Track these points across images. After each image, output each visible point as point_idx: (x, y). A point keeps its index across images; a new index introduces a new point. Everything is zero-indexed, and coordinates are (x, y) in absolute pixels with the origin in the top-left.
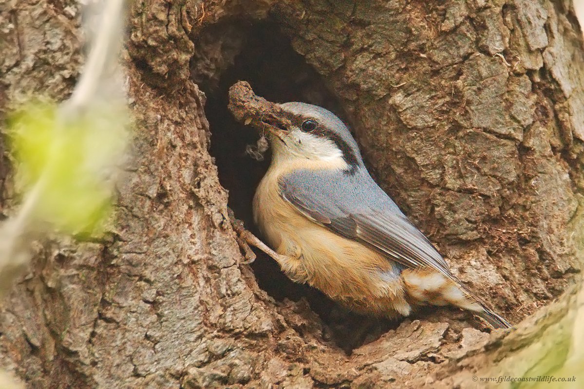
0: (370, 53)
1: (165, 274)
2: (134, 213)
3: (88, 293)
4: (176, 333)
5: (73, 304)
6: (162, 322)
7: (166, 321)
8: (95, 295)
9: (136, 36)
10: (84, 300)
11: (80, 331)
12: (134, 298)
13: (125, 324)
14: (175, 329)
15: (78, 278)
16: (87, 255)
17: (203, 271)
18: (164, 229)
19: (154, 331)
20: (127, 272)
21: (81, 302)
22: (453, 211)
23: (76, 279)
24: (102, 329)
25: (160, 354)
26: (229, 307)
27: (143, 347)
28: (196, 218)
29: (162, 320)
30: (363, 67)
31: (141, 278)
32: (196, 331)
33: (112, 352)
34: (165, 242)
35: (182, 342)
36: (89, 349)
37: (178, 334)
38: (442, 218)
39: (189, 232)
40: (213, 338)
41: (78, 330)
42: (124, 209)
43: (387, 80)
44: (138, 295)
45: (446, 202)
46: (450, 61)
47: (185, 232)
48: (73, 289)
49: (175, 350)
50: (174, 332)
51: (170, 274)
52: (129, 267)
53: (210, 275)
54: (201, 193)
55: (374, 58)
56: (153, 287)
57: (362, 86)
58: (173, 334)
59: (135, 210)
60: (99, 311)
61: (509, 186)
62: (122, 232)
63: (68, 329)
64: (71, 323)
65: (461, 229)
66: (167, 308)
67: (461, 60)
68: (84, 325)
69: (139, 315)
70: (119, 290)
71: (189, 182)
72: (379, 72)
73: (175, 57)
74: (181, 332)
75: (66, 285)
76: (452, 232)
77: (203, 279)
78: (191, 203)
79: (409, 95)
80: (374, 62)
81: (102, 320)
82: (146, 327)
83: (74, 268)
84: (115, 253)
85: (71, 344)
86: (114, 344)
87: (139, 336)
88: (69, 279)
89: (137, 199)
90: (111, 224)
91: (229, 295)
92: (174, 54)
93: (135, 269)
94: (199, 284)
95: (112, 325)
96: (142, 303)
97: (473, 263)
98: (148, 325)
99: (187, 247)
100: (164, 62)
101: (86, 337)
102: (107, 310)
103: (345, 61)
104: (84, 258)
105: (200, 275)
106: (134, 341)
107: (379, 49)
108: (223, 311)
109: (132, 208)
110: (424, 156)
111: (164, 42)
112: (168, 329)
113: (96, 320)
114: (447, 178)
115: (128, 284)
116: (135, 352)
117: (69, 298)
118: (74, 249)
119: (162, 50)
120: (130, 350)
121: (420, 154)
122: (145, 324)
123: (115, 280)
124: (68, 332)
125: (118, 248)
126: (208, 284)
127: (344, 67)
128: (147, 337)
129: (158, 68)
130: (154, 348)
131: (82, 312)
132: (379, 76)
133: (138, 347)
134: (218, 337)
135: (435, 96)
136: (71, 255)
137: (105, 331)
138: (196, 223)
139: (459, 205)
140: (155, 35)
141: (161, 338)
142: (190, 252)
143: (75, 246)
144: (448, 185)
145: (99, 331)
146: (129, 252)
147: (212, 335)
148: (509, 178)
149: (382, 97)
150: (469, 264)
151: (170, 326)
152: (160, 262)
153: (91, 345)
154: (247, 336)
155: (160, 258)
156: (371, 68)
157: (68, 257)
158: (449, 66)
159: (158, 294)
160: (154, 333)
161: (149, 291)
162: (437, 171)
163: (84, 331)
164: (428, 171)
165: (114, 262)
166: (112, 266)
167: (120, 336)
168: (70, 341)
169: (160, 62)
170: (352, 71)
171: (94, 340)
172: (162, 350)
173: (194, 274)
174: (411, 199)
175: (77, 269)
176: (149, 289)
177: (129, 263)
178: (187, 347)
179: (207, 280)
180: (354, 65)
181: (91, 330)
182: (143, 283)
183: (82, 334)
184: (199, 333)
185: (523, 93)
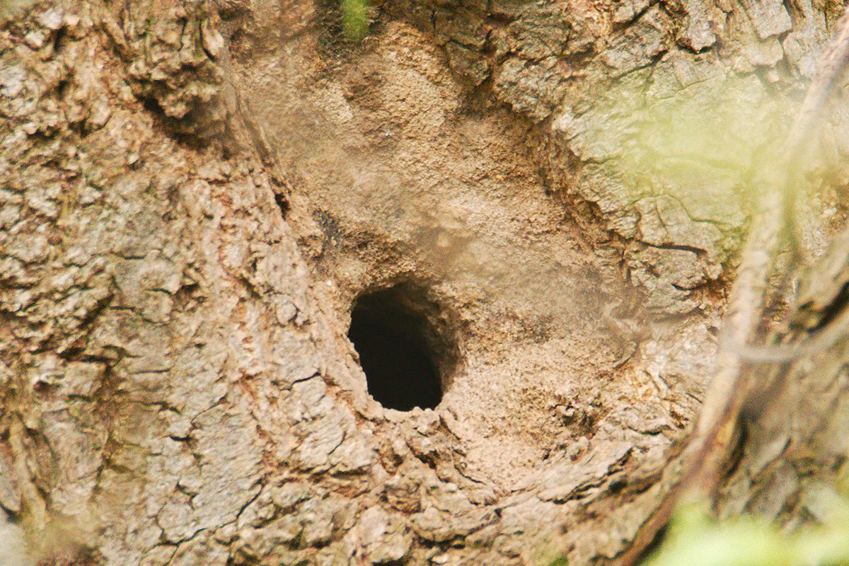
0: (521, 59)
1: (201, 397)
2: (146, 317)
3: (85, 433)
4: (223, 479)
5: (63, 450)
6: (202, 466)
7: (207, 464)
8: (96, 435)
9: (137, 68)
10: (79, 444)
11: (77, 487)
12: (156, 435)
13: (145, 473)
14: (221, 474)
15: (69, 414)
16: (79, 380)
17: (265, 389)
18: (196, 335)
19: (190, 479)
20: (140, 399)
21: (75, 446)
22: (655, 274)
23: (65, 415)
24: (110, 482)
25: (200, 510)
26: (307, 436)
27: (174, 503)
28: (253, 314)
29: (201, 463)
30: (513, 79)
31: (165, 406)
32: (253, 475)
33: (126, 513)
34: (199, 352)
35: (232, 492)
36: (92, 512)
37: (226, 481)
38: (641, 285)
39: (241, 335)
40: (283, 482)
41: (74, 485)
42: (130, 312)
43: (545, 96)
44: (161, 429)
45: (645, 263)
46: (633, 64)
47: (233, 336)
48: (62, 429)
49: (223, 504)
50: (221, 477)
51: (207, 397)
52: (144, 393)
53: (276, 394)
54: (257, 279)
55: (527, 66)
56: (184, 417)
57: (514, 106)
58: (219, 481)
59: (146, 312)
60: (103, 456)
61: (734, 234)
62: (130, 344)
63: (59, 485)
64: (63, 476)
65: (666, 300)
66: (208, 445)
67: (649, 61)
68: (82, 478)
69: (165, 459)
70: (133, 426)
71: (239, 264)
72: (535, 86)
73: (195, 93)
74: (231, 478)
75: (52, 425)
76: (656, 304)
77: (265, 399)
78: (244, 293)
79: (580, 115)
80: (526, 71)
81: (110, 470)
82: (177, 474)
83: (62, 399)
84: (123, 374)
85: (64, 505)
86: (127, 502)
87: (166, 488)
88: (56, 415)
89: (148, 296)
90: (112, 335)
91: (306, 420)
92: (193, 89)
93: (154, 394)
94: (259, 408)
95: (124, 476)
96: (169, 441)
97: (688, 346)
98: (180, 471)
99: (237, 356)
100: (181, 100)
101: (86, 494)
102: (117, 454)
103: (490, 71)
104: (75, 384)
105: (261, 394)
106: (159, 495)
107: (531, 52)
108: (297, 442)
109: (142, 310)
110: (609, 199)
111: (175, 74)
112: (211, 474)
113: (100, 469)
114: (643, 229)
115: (145, 416)
116: (161, 510)
117: (56, 443)
118: (59, 373)
119: (175, 84)
120: (153, 508)
121: (604, 196)
122: (176, 469)
123: (126, 411)
124: (60, 489)
125: (125, 367)
126: (275, 405)
127: (489, 81)
128: (180, 488)
129: (172, 109)
130: (190, 503)
131: (77, 460)
132: (534, 91)
133: (166, 503)
134: (290, 480)
135: (618, 114)
136: (57, 381)
137: (114, 486)
138: (253, 321)
139: (662, 266)
140: (162, 65)
141: (201, 487)
142: (243, 364)
143: (61, 368)
144: (645, 239)
145: (104, 485)
146: (143, 372)
147: (281, 478)
148: (733, 223)
149: (542, 119)
150: (682, 348)
151: (214, 469)
152: (193, 382)
153: (94, 506)
154: (334, 476)
155: (192, 376)
156: (523, 81)
157: (53, 385)
158: (632, 71)
159: (194, 427)
160: (190, 481)
161: (179, 424)
162: (629, 219)
163: (82, 486)
164: (617, 220)
165: (121, 386)
166: (121, 393)
167: (136, 490)
168: (64, 501)
169: (173, 101)
170: (499, 85)
171: (99, 498)
172: (204, 504)
173: (252, 393)
174: (600, 260)
175: (67, 401)
176: (177, 421)
177: (144, 387)
178: (239, 498)
179: (272, 400)
180: (501, 78)
181: (92, 484)
182: (169, 413)
183: (79, 491)
184: (257, 477)
185: (749, 102)
